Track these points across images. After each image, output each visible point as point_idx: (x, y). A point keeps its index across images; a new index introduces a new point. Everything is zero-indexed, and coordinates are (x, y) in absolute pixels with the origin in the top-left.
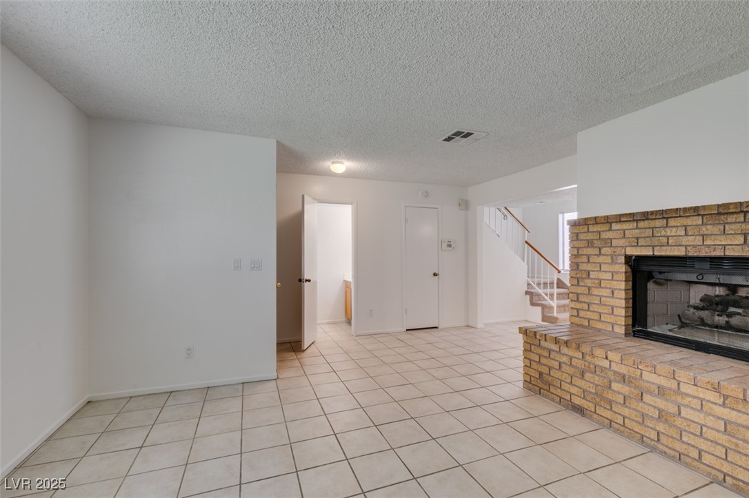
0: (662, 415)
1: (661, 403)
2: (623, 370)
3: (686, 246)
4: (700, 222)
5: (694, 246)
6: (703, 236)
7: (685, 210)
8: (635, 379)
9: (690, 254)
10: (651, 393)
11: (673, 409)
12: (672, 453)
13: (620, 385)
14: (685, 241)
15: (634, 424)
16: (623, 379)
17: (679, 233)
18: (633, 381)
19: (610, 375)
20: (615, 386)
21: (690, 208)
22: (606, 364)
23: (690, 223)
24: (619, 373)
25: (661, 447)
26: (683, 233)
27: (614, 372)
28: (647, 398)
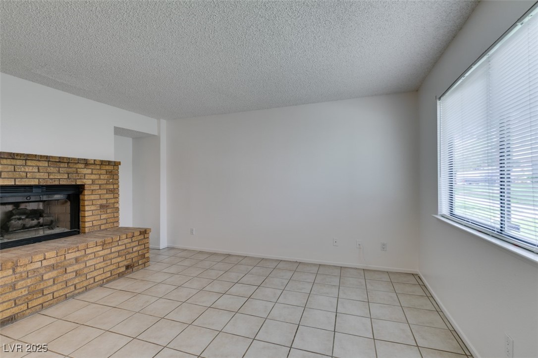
0: (77, 273)
1: (76, 267)
2: (53, 261)
3: (39, 179)
4: (47, 165)
5: (44, 179)
6: (49, 173)
7: (41, 156)
8: (61, 262)
9: (41, 184)
10: (70, 265)
11: (82, 265)
12: (82, 289)
13: (50, 273)
14: (38, 175)
15: (61, 291)
16: (53, 267)
17: (34, 171)
18: (60, 264)
19: (42, 271)
20: (46, 277)
21: (44, 156)
22: (38, 265)
23: (41, 165)
24: (49, 266)
25: (77, 292)
26: (37, 170)
27: (45, 267)
28: (69, 269)
